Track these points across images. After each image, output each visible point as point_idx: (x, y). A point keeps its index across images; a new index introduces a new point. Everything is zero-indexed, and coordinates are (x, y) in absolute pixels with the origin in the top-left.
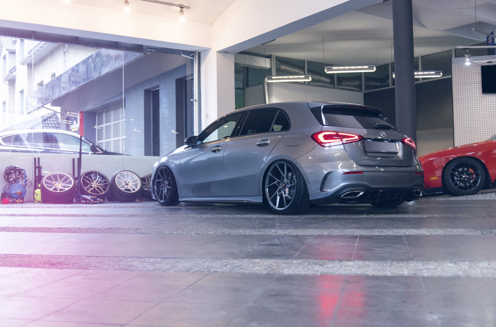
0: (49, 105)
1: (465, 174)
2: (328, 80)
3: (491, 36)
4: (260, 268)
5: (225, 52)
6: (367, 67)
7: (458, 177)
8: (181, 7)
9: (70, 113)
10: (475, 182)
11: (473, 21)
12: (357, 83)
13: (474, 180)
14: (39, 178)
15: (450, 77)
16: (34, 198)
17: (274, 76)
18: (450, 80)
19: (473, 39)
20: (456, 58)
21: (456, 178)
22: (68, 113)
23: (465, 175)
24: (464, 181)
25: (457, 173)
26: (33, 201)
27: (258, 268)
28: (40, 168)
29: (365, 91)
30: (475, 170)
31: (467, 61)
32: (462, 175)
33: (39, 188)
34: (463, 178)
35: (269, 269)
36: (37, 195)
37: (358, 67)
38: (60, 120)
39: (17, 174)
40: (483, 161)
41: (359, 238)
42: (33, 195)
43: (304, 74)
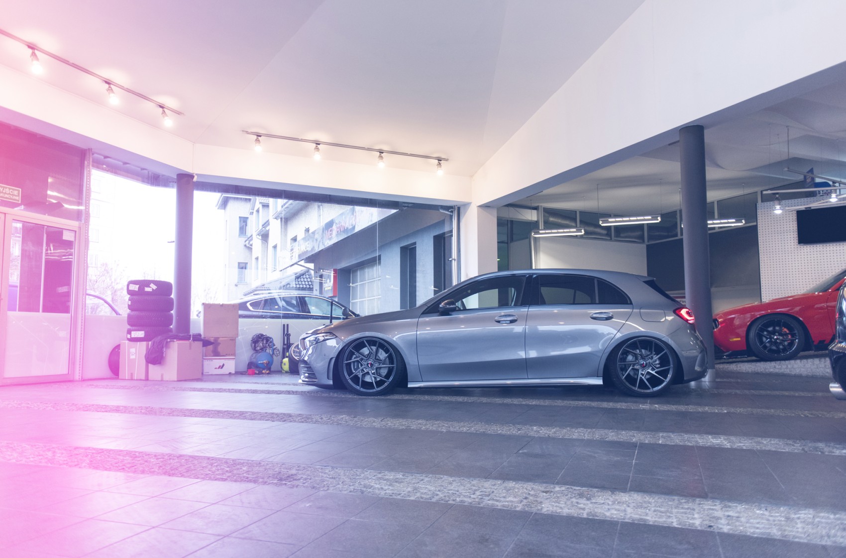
0: (302, 263)
1: (777, 334)
2: (604, 232)
3: (810, 174)
4: (515, 500)
5: (486, 207)
6: (650, 217)
7: (767, 338)
8: (439, 160)
9: (323, 271)
10: (791, 344)
11: (785, 157)
12: (638, 233)
13: (789, 341)
14: (287, 346)
15: (755, 224)
16: (281, 368)
17: (542, 230)
18: (755, 227)
19: (785, 177)
20: (763, 203)
21: (764, 339)
22: (322, 271)
23: (776, 336)
24: (775, 343)
25: (765, 333)
26: (280, 372)
27: (511, 499)
28: (288, 335)
29: (648, 242)
30: (791, 329)
31: (777, 208)
32: (772, 336)
33: (287, 357)
34: (774, 339)
35: (525, 501)
36: (285, 364)
37: (639, 218)
38: (313, 278)
39: (265, 342)
40: (801, 319)
41: (638, 450)
42: (281, 365)
43: (576, 227)
